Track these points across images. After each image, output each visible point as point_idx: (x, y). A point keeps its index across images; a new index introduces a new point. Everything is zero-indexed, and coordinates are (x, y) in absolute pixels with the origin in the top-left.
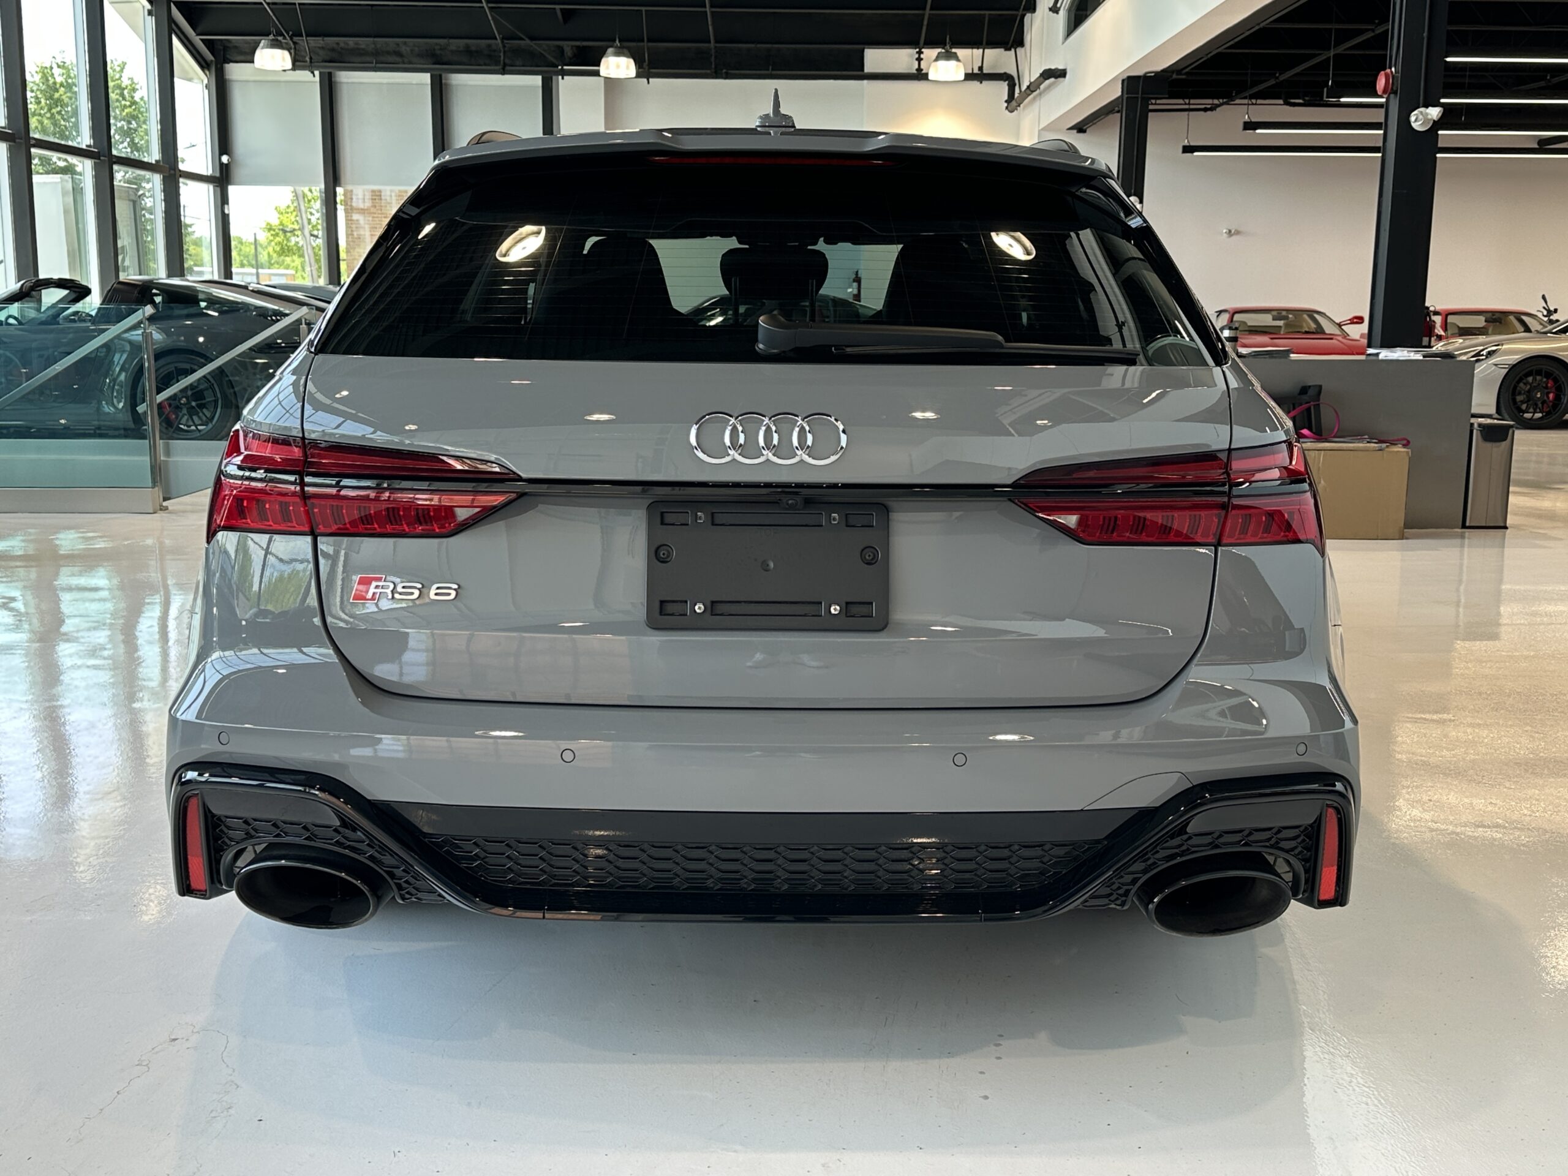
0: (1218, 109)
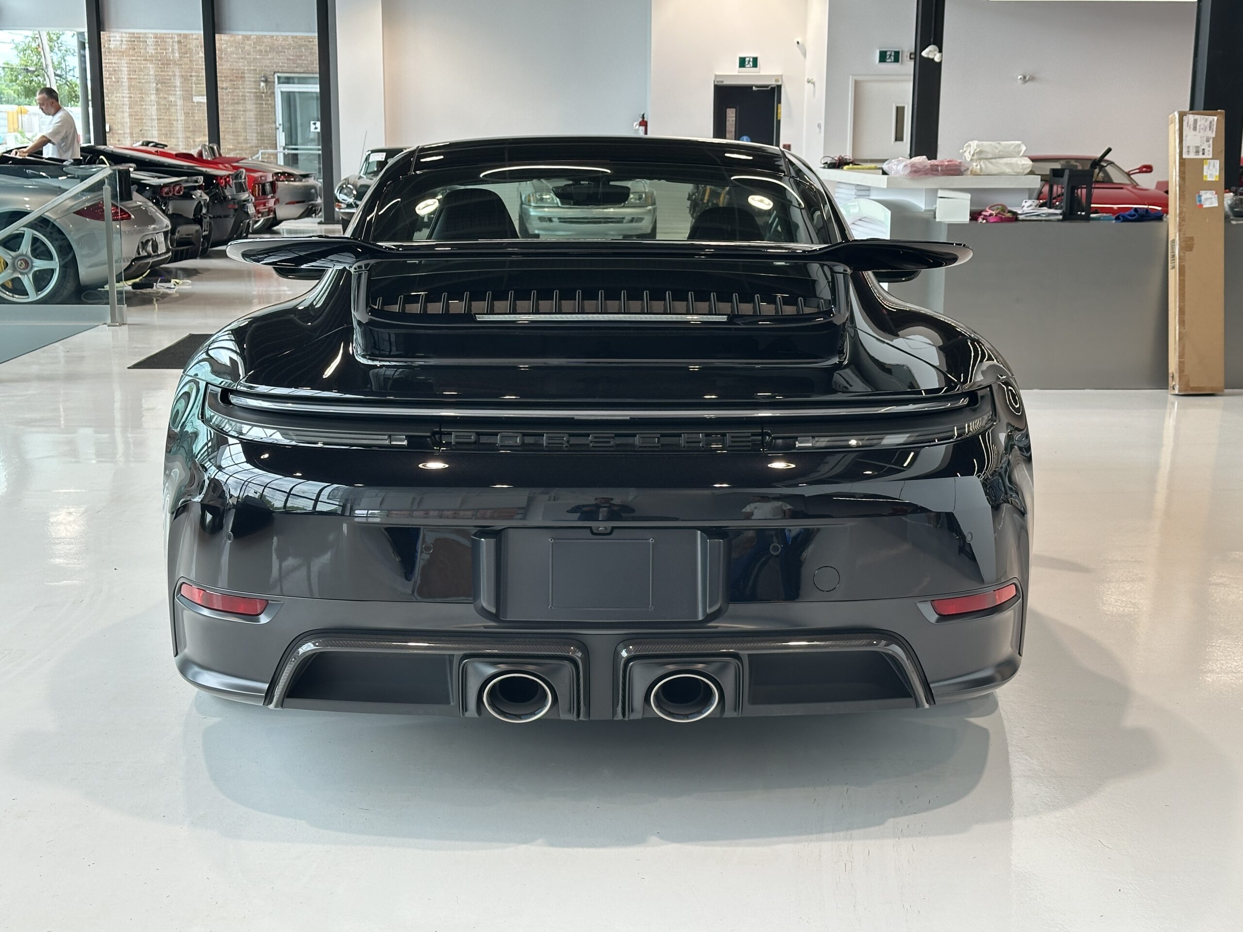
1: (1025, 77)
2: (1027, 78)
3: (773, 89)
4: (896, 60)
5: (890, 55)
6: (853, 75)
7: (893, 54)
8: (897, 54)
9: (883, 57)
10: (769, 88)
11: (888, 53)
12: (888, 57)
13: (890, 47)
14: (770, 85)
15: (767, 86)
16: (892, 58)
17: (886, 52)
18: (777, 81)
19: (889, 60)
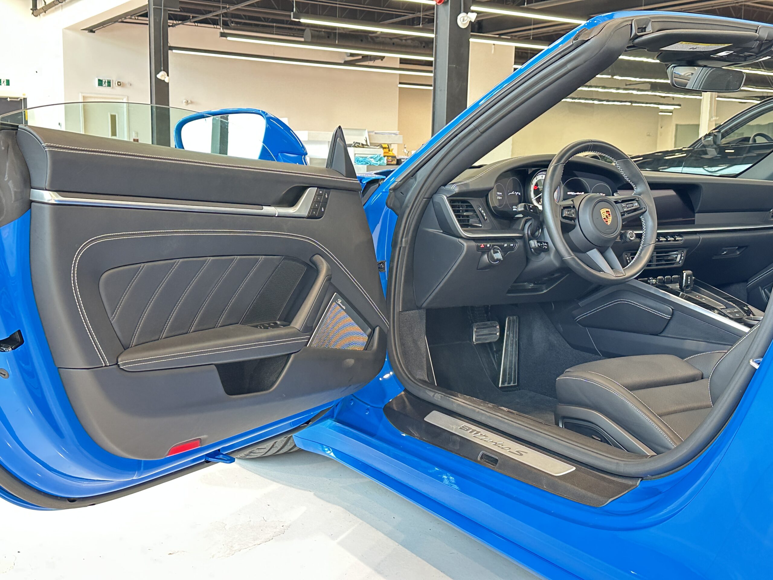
0: (176, 26)
1: (187, 101)
2: (189, 102)
3: (21, 100)
4: (109, 85)
5: (105, 82)
6: (82, 93)
7: (107, 81)
8: (109, 82)
9: (100, 83)
10: (19, 100)
11: (104, 81)
12: (103, 83)
13: (105, 79)
14: (19, 98)
15: (18, 98)
16: (106, 83)
17: (102, 81)
18: (24, 95)
19: (105, 85)
